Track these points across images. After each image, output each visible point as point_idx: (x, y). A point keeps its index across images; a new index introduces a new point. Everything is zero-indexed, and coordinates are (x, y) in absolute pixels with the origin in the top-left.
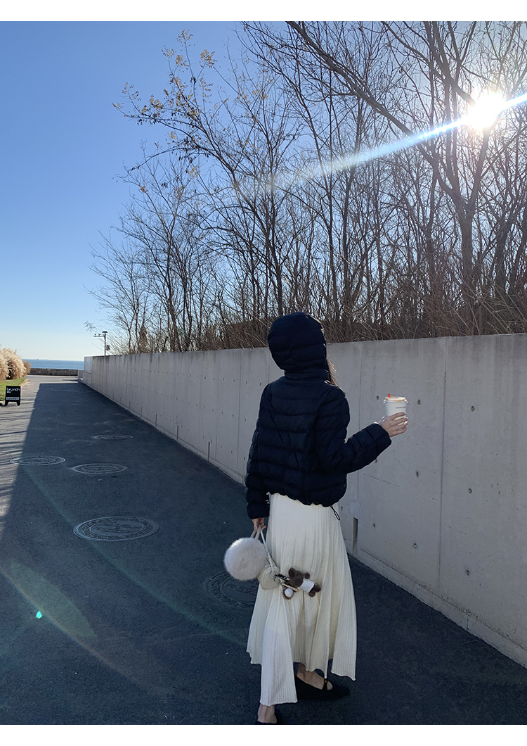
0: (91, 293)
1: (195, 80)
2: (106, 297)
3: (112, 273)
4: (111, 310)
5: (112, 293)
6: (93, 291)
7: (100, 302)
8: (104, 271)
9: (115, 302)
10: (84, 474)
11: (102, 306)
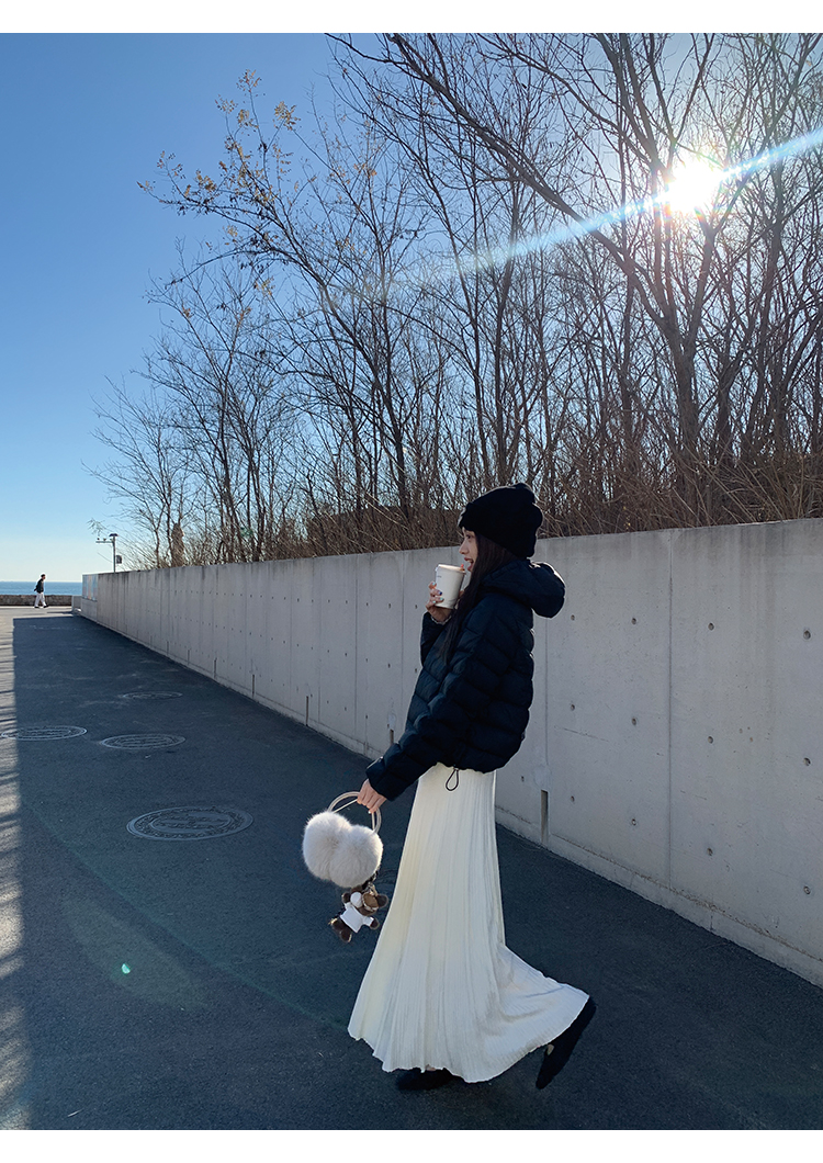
0: (95, 473)
1: (265, 147)
2: (117, 480)
3: (128, 441)
4: (125, 500)
5: (128, 474)
6: (98, 472)
7: (110, 487)
8: (116, 438)
9: (134, 488)
10: (121, 751)
11: (113, 494)
